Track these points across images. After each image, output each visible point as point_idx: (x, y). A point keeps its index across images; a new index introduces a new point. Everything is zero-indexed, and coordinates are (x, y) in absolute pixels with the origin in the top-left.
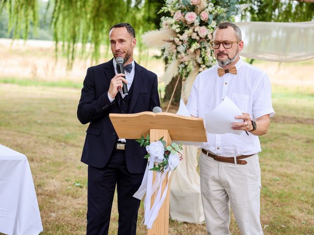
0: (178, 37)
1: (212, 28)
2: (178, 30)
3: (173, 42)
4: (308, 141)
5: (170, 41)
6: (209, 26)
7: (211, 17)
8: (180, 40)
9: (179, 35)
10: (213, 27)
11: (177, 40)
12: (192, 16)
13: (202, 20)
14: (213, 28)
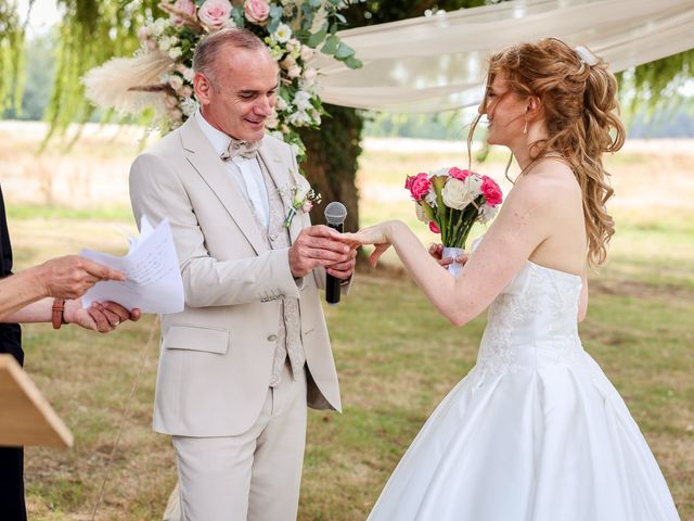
0: (181, 75)
1: (279, 44)
2: (177, 53)
3: (168, 88)
4: (617, 341)
5: (154, 89)
6: (271, 39)
7: (277, 13)
8: (186, 83)
9: (182, 68)
10: (282, 40)
11: (177, 82)
12: (218, 10)
13: (250, 19)
14: (283, 46)
